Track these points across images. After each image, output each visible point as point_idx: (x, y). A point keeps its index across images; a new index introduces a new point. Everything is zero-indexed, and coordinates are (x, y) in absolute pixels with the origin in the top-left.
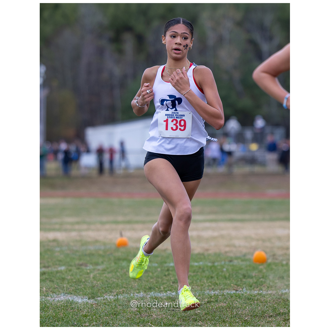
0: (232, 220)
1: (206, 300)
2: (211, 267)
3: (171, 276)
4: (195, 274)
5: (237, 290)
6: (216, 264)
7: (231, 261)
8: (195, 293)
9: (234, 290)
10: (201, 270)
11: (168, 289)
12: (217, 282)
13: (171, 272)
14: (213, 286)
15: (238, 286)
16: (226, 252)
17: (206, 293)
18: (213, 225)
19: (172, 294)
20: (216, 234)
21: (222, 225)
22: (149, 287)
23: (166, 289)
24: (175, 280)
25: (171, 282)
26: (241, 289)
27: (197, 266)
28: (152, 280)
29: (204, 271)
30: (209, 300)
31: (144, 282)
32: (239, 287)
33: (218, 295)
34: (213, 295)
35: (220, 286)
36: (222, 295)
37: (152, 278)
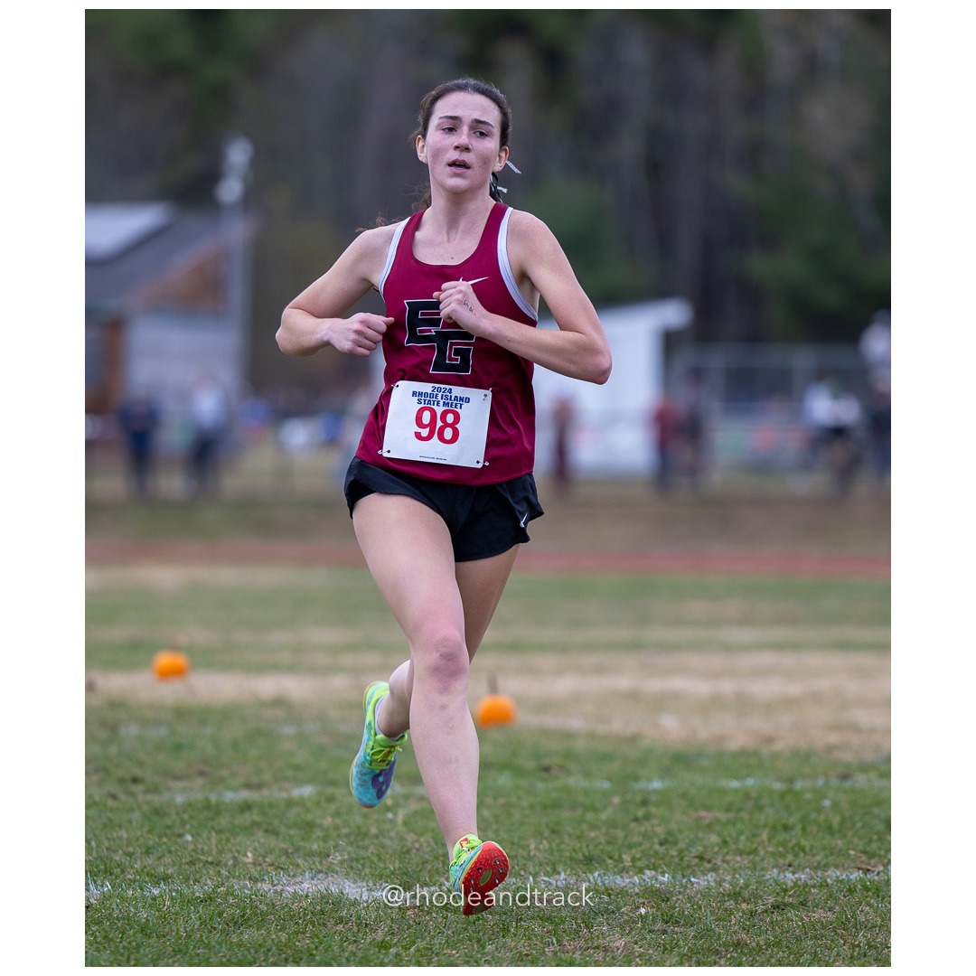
0: (844, 646)
1: (771, 900)
2: (783, 795)
3: (655, 822)
4: (731, 815)
5: (868, 870)
6: (799, 785)
7: (845, 777)
8: (734, 877)
9: (859, 869)
10: (750, 805)
11: (647, 862)
12: (803, 842)
13: (653, 810)
14: (790, 858)
15: (871, 856)
16: (830, 749)
17: (768, 877)
18: (787, 660)
19: (660, 878)
20: (794, 689)
21: (814, 660)
22: (584, 856)
23: (639, 864)
24: (669, 833)
25: (656, 840)
26: (881, 868)
27: (736, 791)
28: (593, 834)
29: (760, 808)
30: (779, 899)
31: (567, 840)
32: (873, 861)
33: (806, 885)
34: (790, 884)
35: (814, 855)
36: (821, 886)
37: (593, 826)
